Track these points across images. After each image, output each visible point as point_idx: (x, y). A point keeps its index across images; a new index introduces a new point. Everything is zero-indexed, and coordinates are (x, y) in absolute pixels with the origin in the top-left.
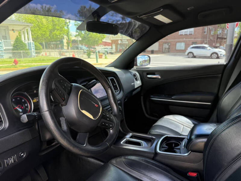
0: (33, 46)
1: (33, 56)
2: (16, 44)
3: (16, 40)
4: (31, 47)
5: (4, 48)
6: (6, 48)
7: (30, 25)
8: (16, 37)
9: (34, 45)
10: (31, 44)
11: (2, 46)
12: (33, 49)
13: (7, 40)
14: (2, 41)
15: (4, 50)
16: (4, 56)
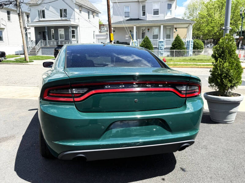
0: (191, 45)
1: (190, 55)
2: (175, 43)
3: (175, 39)
4: (189, 45)
5: (165, 46)
6: (166, 46)
7: (192, 23)
8: (177, 36)
9: (193, 44)
10: (190, 42)
11: (164, 44)
12: (191, 47)
13: (170, 39)
14: (164, 40)
15: (165, 48)
16: (163, 54)
